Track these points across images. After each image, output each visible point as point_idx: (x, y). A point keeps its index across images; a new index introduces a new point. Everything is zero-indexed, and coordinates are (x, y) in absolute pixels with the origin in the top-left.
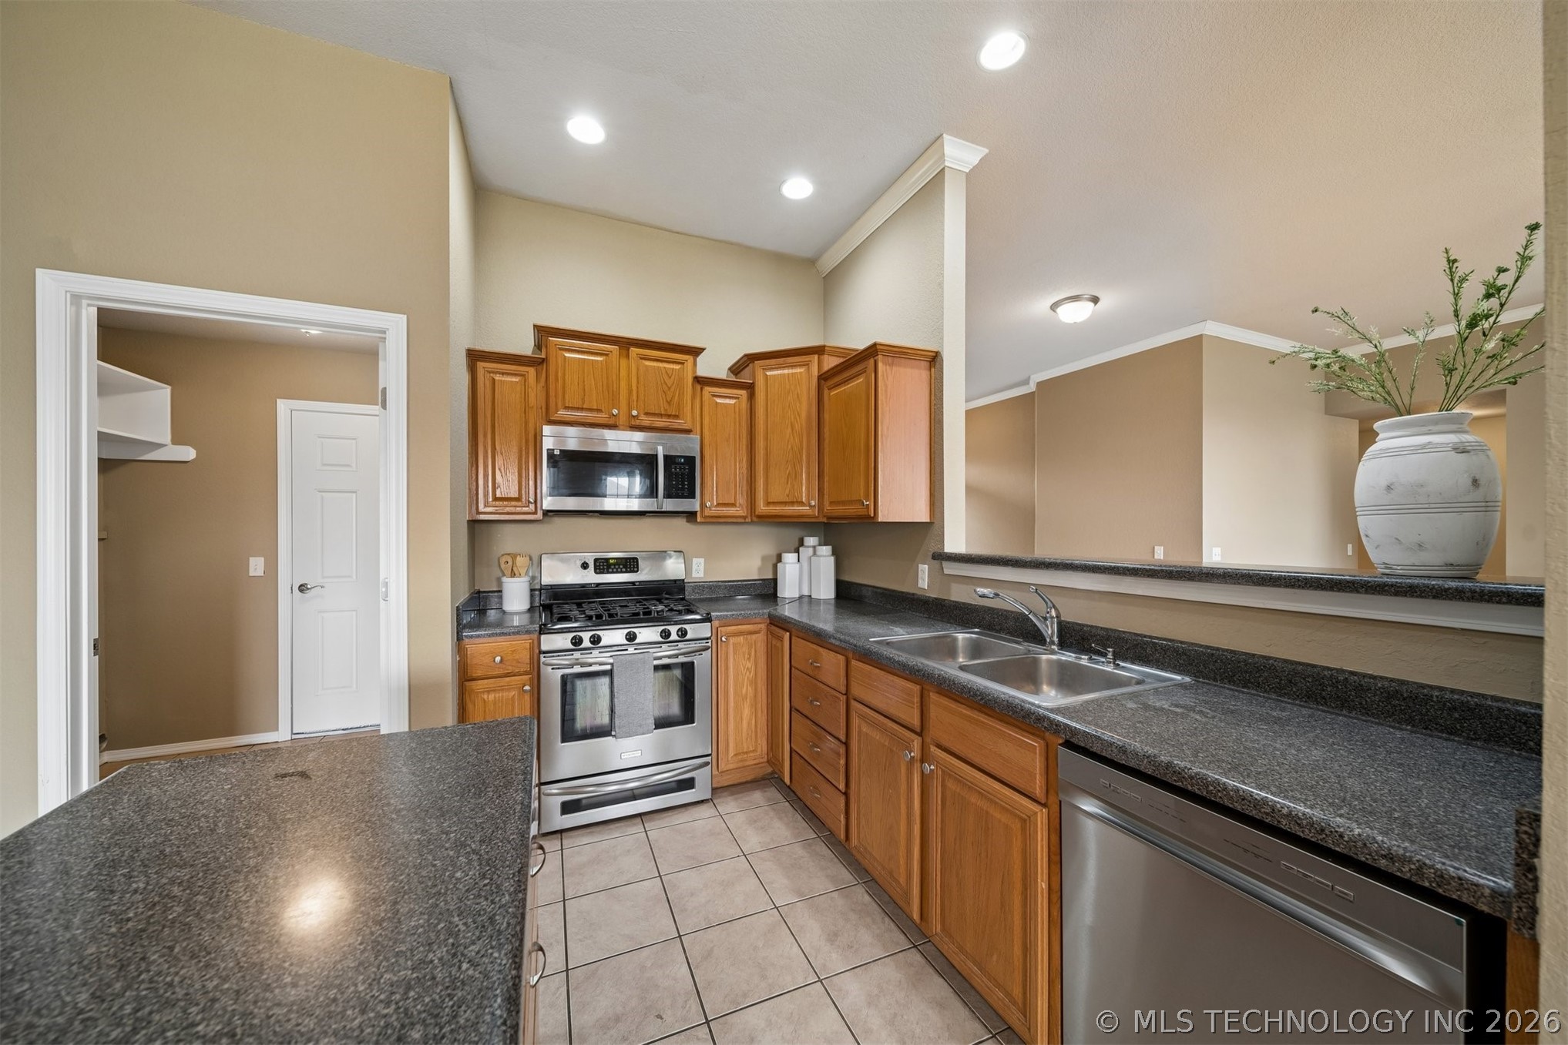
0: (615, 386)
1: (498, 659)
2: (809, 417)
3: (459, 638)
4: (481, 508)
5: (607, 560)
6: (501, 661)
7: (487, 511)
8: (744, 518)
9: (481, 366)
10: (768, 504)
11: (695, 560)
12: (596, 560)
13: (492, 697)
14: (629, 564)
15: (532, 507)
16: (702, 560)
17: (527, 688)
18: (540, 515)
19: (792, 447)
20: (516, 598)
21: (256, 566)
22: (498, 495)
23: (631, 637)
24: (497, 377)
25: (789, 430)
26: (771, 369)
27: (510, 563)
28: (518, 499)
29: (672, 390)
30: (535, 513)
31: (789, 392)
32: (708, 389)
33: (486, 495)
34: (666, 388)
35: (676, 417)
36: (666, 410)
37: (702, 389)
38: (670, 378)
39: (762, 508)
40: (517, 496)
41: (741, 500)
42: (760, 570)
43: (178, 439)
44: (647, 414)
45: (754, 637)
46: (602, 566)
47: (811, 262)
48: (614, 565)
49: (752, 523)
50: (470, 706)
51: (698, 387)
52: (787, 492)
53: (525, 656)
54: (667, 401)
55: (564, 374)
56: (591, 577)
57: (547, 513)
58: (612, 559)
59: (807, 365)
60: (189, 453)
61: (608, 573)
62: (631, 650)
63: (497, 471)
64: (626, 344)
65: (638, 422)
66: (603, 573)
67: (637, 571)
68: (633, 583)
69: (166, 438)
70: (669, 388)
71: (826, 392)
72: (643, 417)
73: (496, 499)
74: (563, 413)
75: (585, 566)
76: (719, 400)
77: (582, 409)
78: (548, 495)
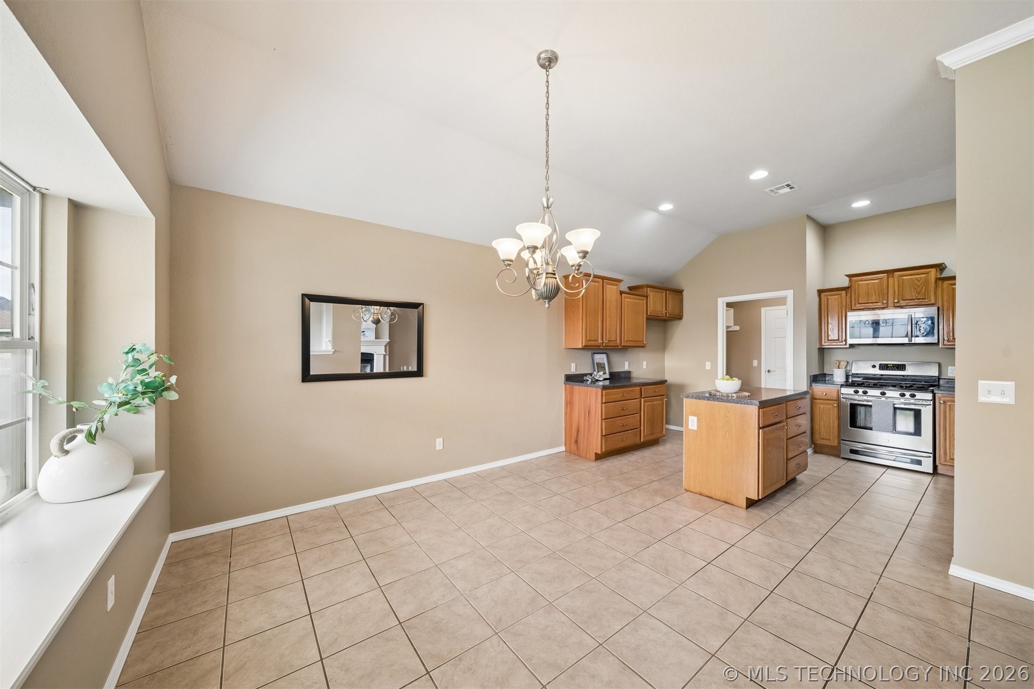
0: (885, 291)
1: (824, 394)
3: (811, 385)
4: (823, 343)
5: (887, 365)
6: (826, 395)
7: (826, 345)
9: (823, 294)
11: (949, 368)
12: (880, 365)
13: (822, 406)
14: (902, 367)
15: (844, 343)
16: (954, 369)
17: (836, 405)
18: (848, 346)
20: (839, 376)
21: (755, 363)
22: (830, 339)
23: (883, 394)
24: (829, 297)
27: (838, 364)
28: (838, 340)
29: (921, 286)
30: (846, 344)
33: (825, 339)
34: (916, 287)
35: (924, 299)
36: (916, 297)
37: (942, 283)
38: (919, 281)
40: (837, 339)
44: (904, 300)
46: (883, 367)
48: (891, 367)
50: (814, 408)
51: (940, 282)
53: (835, 395)
54: (917, 292)
55: (859, 290)
56: (877, 372)
57: (852, 346)
58: (890, 364)
60: (737, 328)
61: (887, 370)
62: (883, 399)
63: (829, 331)
64: (890, 272)
65: (898, 305)
66: (884, 370)
67: (905, 370)
68: (903, 376)
70: (919, 287)
72: (901, 302)
73: (829, 340)
74: (858, 306)
75: (874, 366)
77: (868, 303)
78: (850, 338)
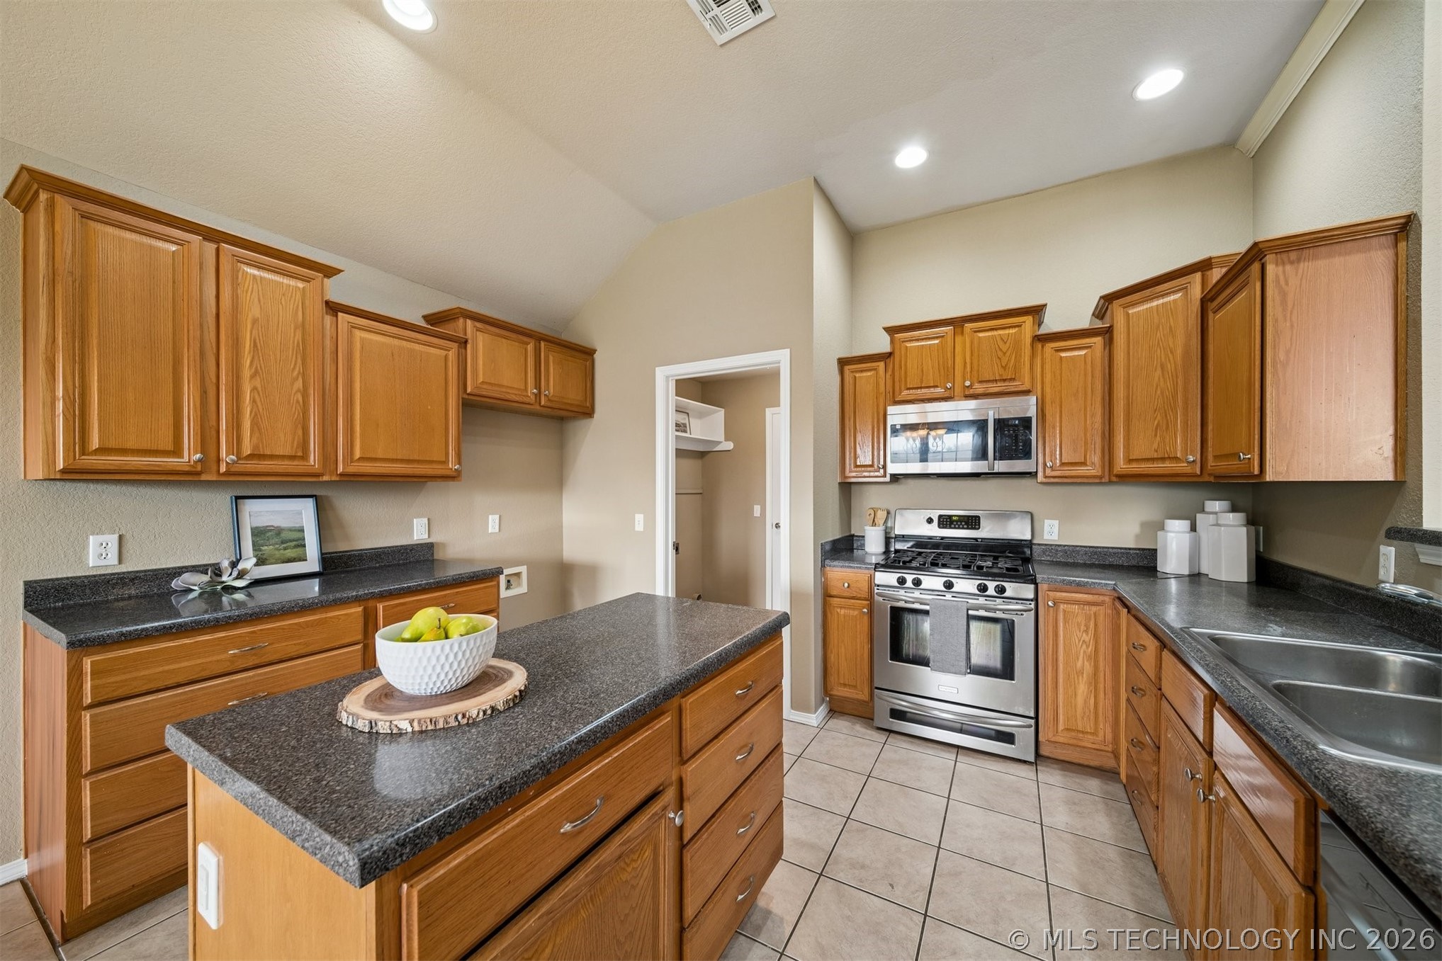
0: (950, 362)
1: (846, 585)
2: (1186, 353)
3: (823, 566)
4: (847, 474)
5: (950, 517)
6: (848, 587)
7: (853, 476)
8: (1101, 477)
9: (847, 368)
10: (1131, 461)
11: (1047, 522)
12: (940, 517)
13: (843, 612)
14: (972, 522)
15: (882, 471)
16: (1056, 523)
17: (865, 610)
18: (888, 479)
19: (1162, 393)
20: (873, 545)
21: (757, 510)
22: (858, 463)
23: (949, 585)
24: (857, 375)
25: (1159, 372)
26: (1133, 304)
27: (873, 515)
28: (872, 466)
29: (1008, 354)
30: (885, 476)
31: (1158, 328)
32: (1050, 346)
33: (850, 465)
34: (1000, 354)
35: (1012, 379)
36: (1001, 375)
37: (1043, 347)
38: (1005, 343)
39: (1121, 465)
40: (870, 463)
41: (1096, 458)
42: (1137, 537)
43: (727, 439)
44: (981, 382)
45: (1094, 609)
46: (945, 522)
47: (1229, 146)
48: (957, 521)
49: (1110, 482)
50: (829, 615)
51: (1039, 345)
52: (1155, 446)
53: (865, 587)
54: (1002, 366)
55: (906, 362)
56: (934, 531)
57: (895, 478)
58: (955, 516)
59: (1184, 289)
60: (729, 446)
61: (951, 528)
62: (949, 596)
63: (858, 446)
64: (958, 323)
65: (971, 391)
66: (946, 528)
67: (979, 529)
68: (976, 539)
69: (722, 439)
70: (1005, 354)
71: (1211, 315)
72: (977, 385)
73: (857, 466)
74: (905, 394)
75: (930, 521)
76: (1063, 354)
77: (921, 388)
78: (892, 462)
